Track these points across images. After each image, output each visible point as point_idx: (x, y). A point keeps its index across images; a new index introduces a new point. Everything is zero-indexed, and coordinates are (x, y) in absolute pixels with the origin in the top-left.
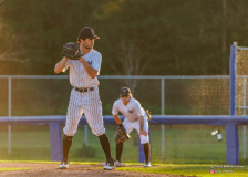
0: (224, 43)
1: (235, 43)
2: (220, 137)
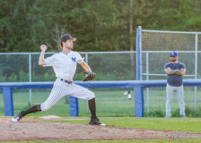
0: (131, 26)
1: (140, 27)
2: (130, 96)
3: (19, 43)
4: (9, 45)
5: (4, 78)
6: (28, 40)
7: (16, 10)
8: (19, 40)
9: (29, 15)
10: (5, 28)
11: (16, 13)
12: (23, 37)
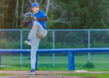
3: (94, 23)
4: (87, 24)
5: (84, 45)
6: (99, 21)
7: (92, 2)
8: (94, 21)
9: (100, 5)
10: (85, 13)
11: (92, 4)
12: (96, 19)
